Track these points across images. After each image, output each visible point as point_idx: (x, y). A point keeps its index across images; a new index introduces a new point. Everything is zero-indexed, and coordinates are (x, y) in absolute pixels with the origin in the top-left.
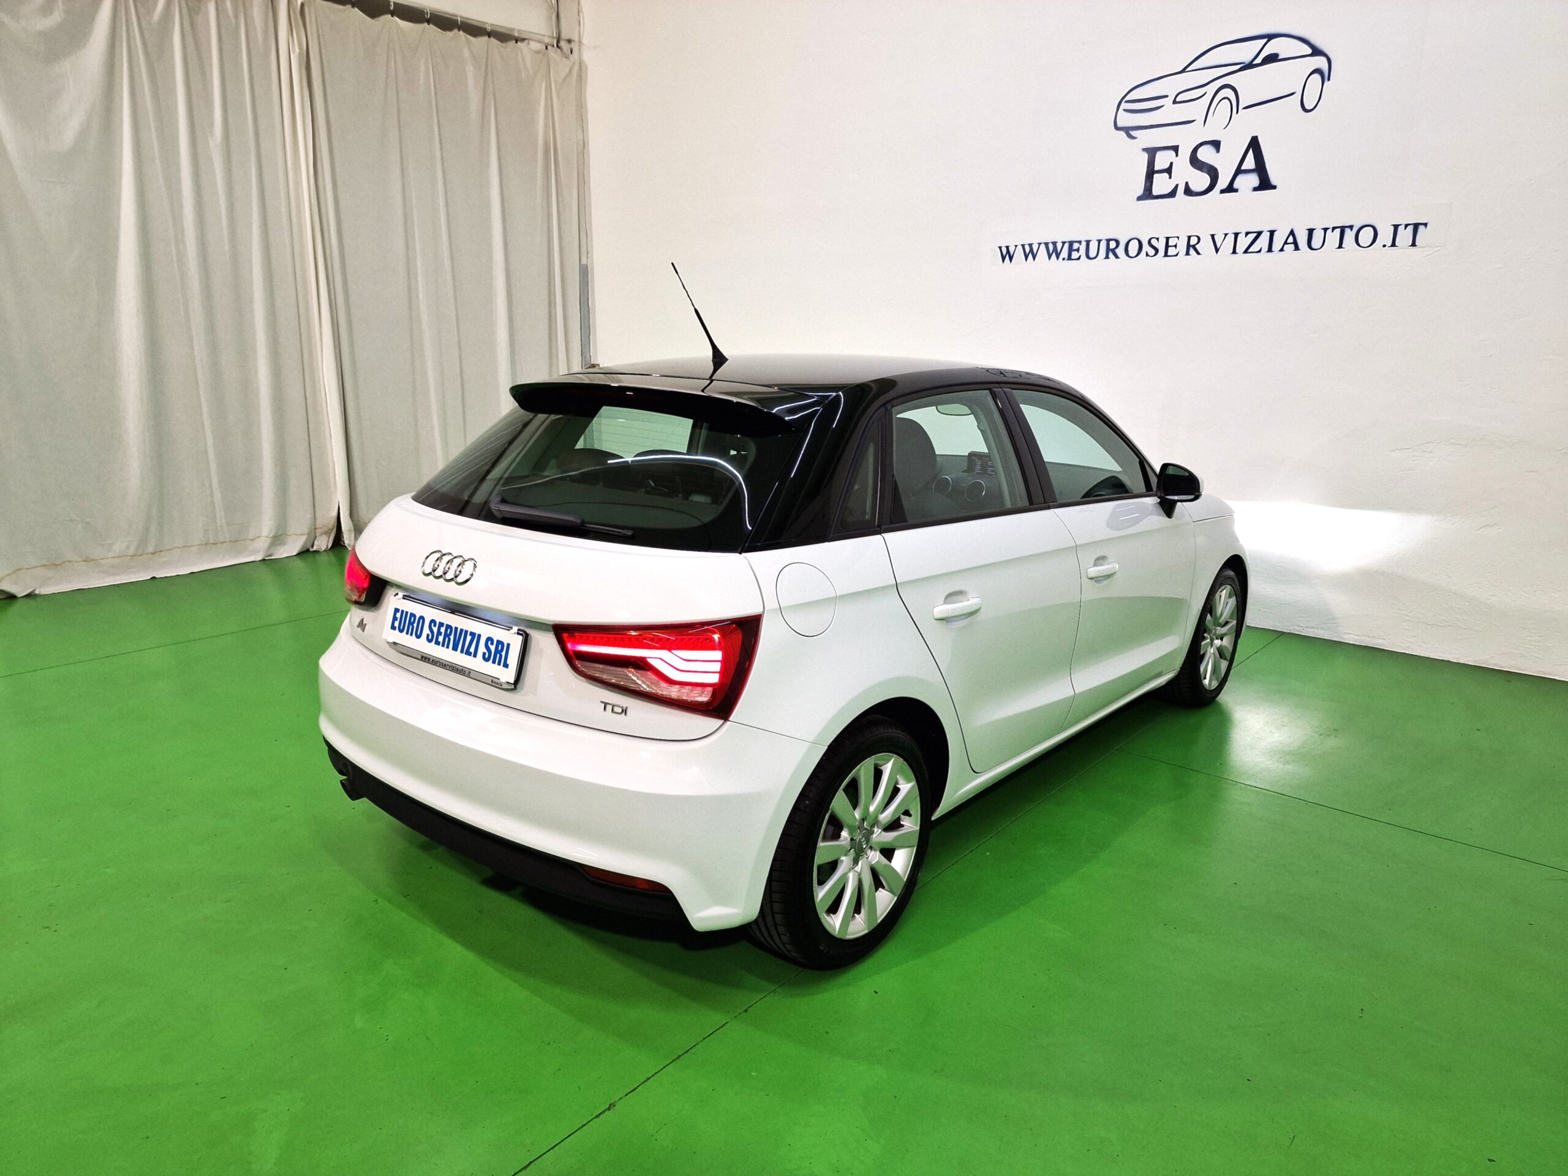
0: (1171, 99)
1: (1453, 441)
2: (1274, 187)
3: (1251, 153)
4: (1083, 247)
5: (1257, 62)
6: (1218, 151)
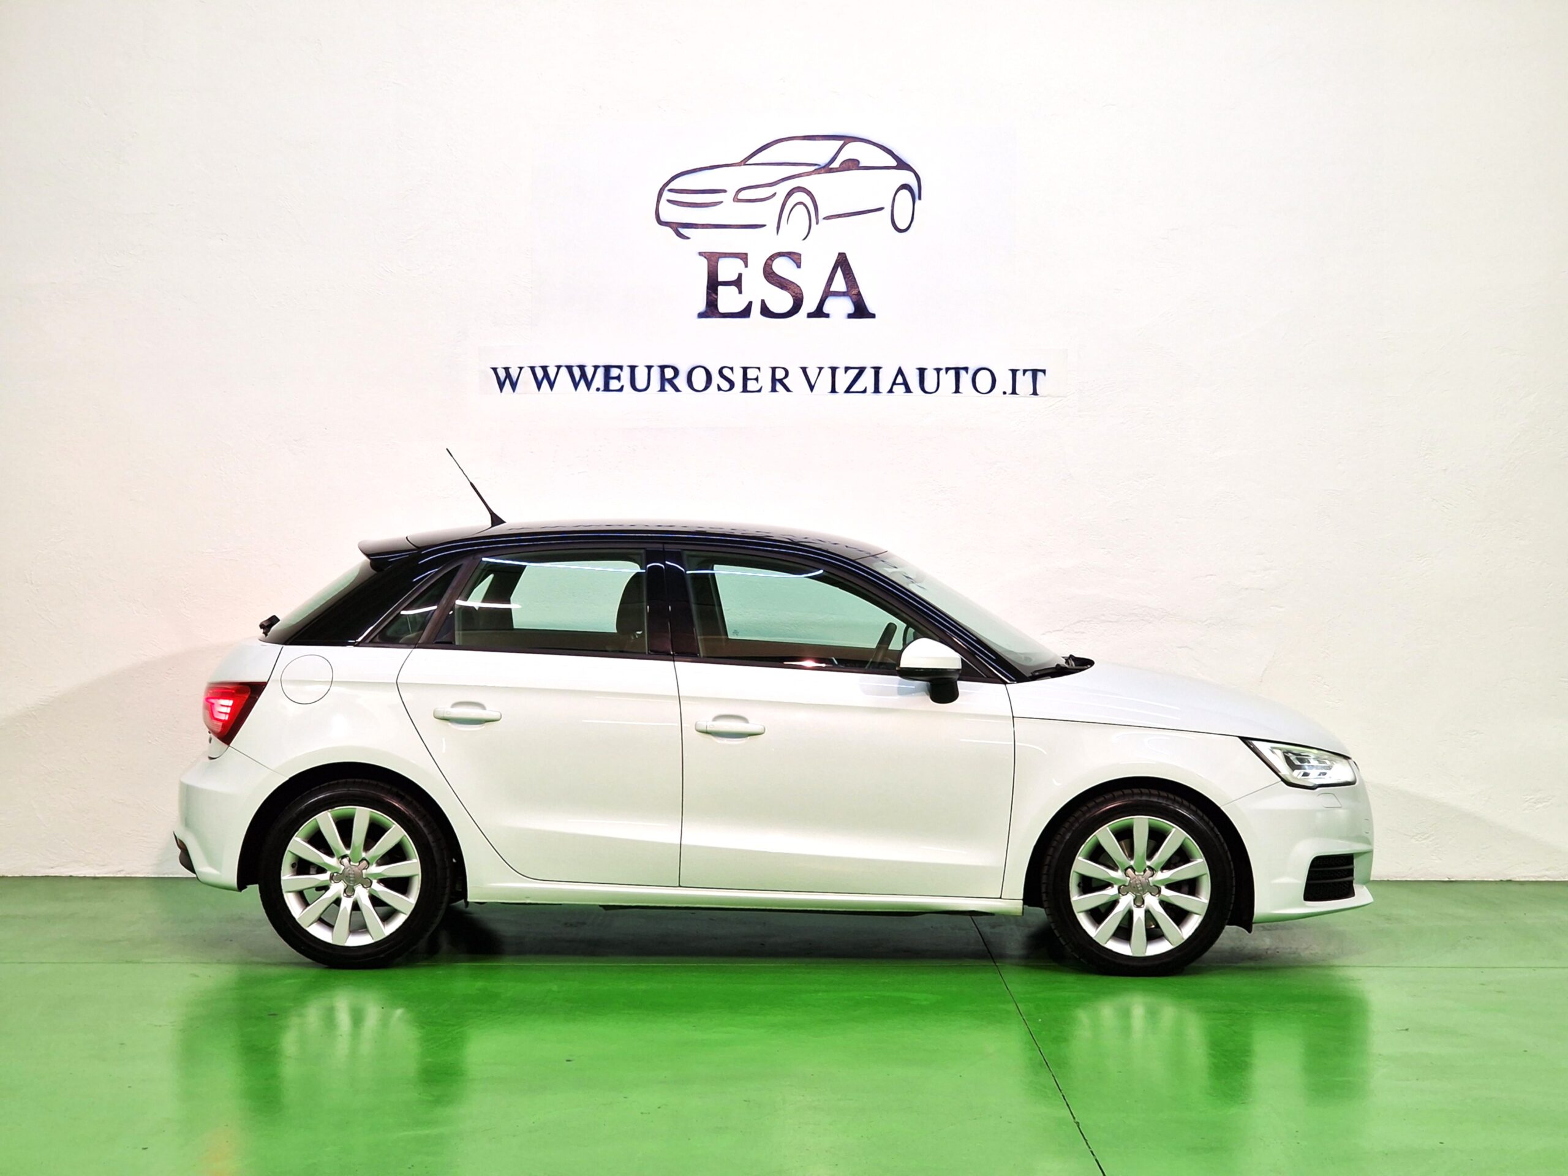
0: (731, 194)
1: (1103, 618)
2: (873, 316)
3: (839, 273)
4: (626, 375)
5: (836, 165)
6: (799, 266)
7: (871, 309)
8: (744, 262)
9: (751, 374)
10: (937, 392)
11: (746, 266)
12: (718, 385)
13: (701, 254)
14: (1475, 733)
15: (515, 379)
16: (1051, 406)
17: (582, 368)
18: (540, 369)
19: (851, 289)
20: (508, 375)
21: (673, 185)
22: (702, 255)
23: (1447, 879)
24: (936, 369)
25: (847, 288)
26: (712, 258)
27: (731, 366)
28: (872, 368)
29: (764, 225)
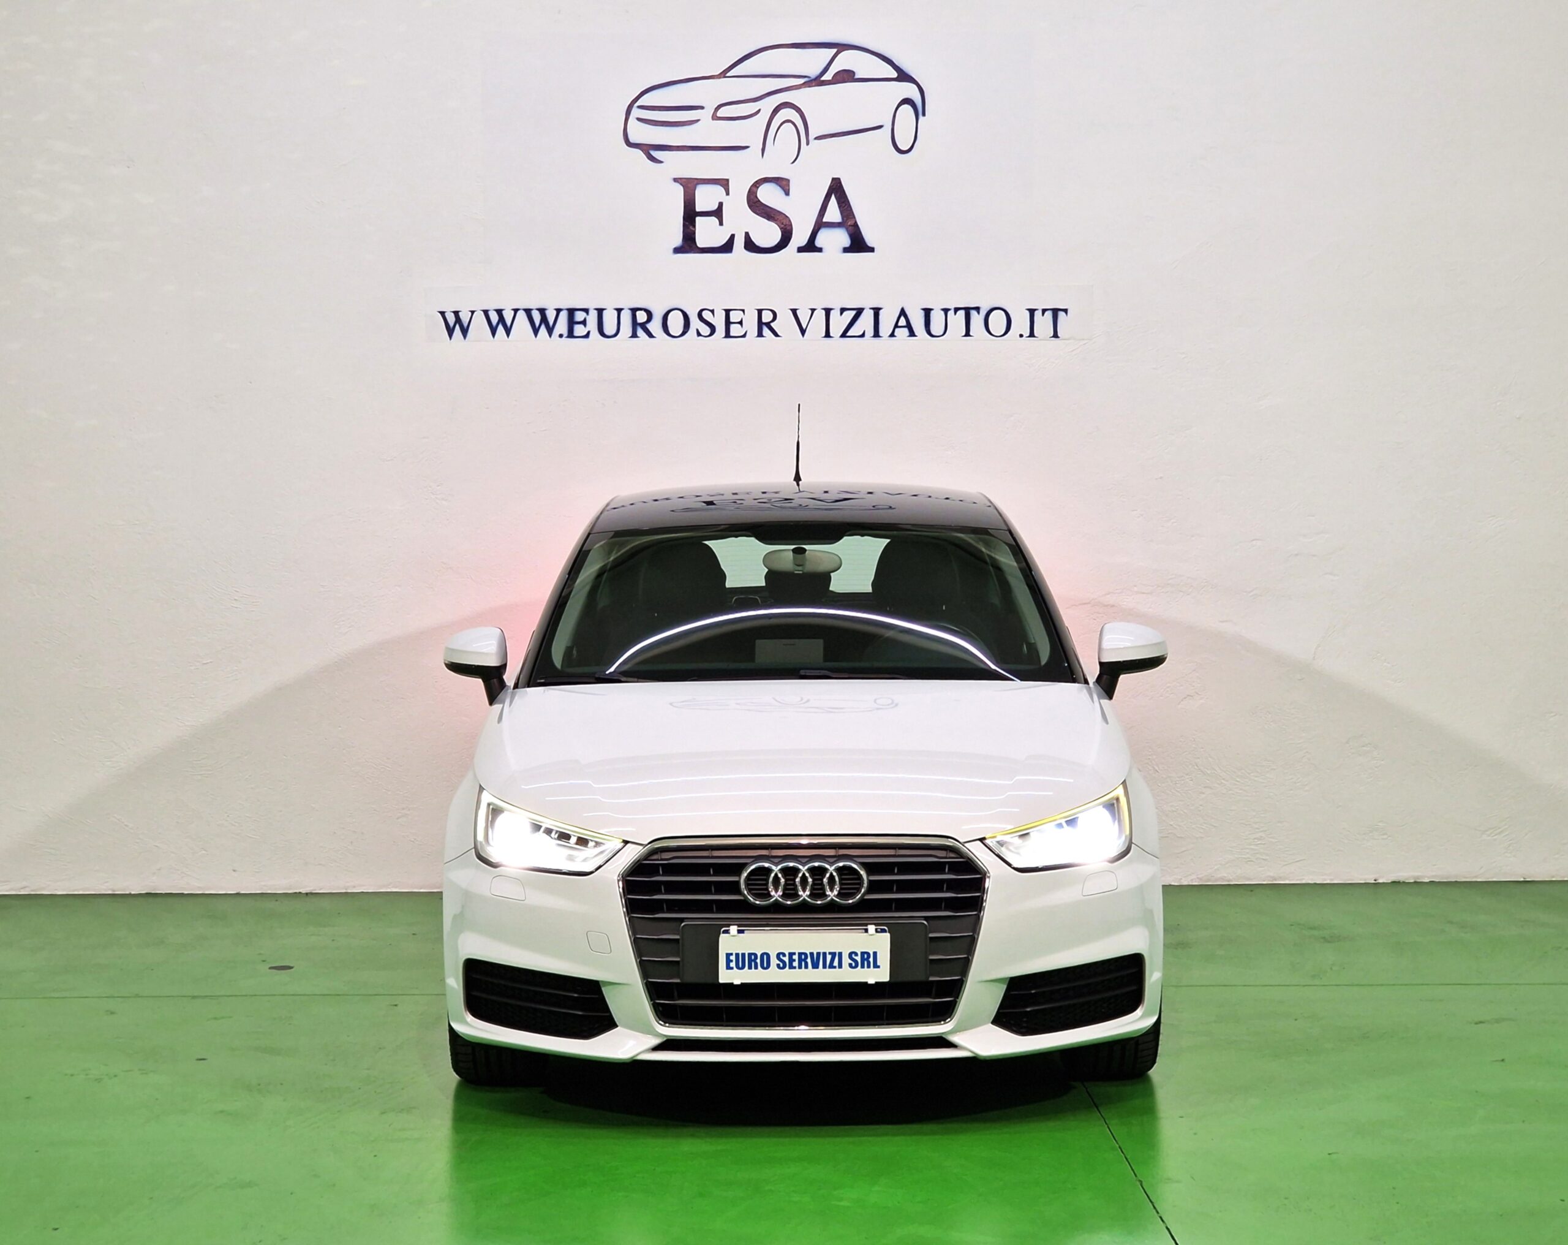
0: (710, 111)
3: (833, 200)
4: (592, 319)
5: (828, 76)
6: (787, 193)
7: (870, 242)
8: (725, 189)
9: (734, 317)
10: (945, 335)
11: (728, 194)
12: (697, 330)
13: (675, 180)
14: (1552, 714)
15: (465, 325)
16: (1074, 350)
17: (542, 311)
18: (495, 313)
19: (847, 220)
20: (458, 320)
21: (642, 102)
22: (678, 182)
23: (1522, 879)
24: (943, 310)
25: (843, 219)
26: (689, 185)
27: (711, 309)
28: (871, 308)
29: (747, 147)
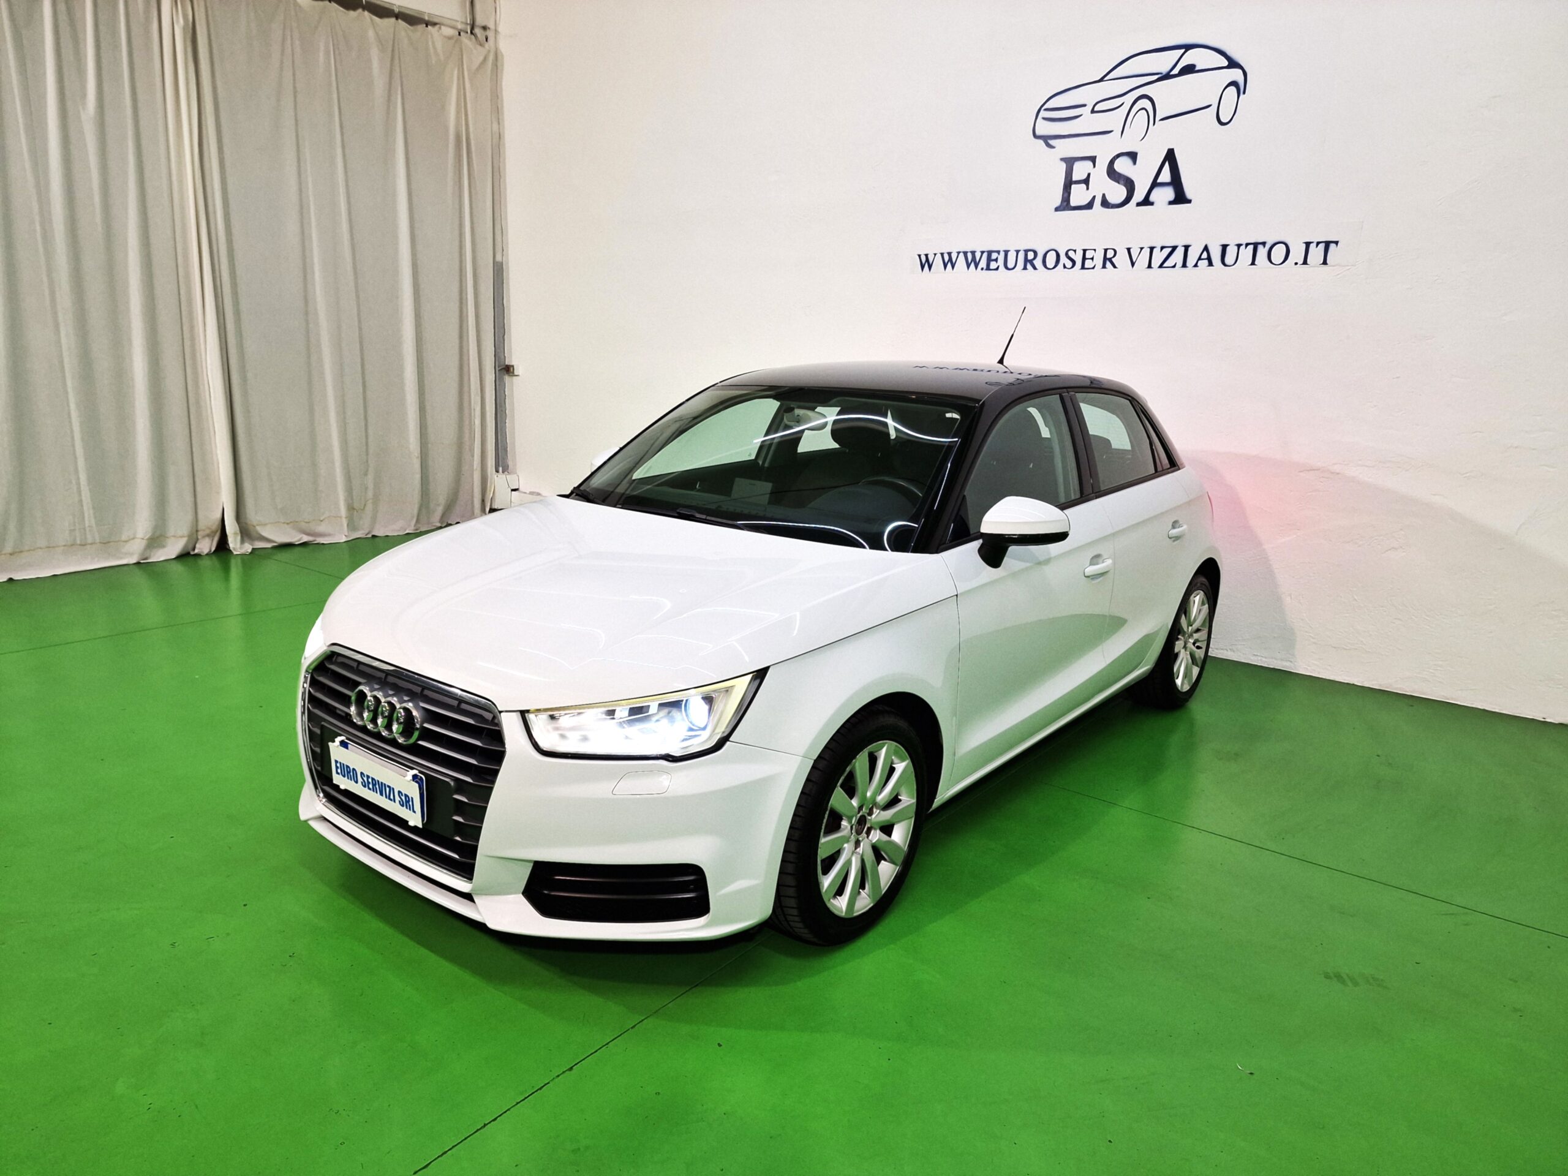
4: (1001, 258)
5: (1174, 72)
6: (1135, 163)
7: (1189, 195)
8: (1093, 163)
9: (1089, 255)
10: (1236, 265)
11: (1095, 167)
12: (1064, 264)
13: (1062, 160)
15: (931, 262)
16: (1338, 274)
17: (973, 253)
18: (947, 255)
19: (1175, 180)
20: (927, 260)
21: (1047, 106)
22: (1064, 161)
24: (1237, 245)
25: (1172, 179)
27: (1074, 249)
28: (1183, 246)
29: (1111, 131)
